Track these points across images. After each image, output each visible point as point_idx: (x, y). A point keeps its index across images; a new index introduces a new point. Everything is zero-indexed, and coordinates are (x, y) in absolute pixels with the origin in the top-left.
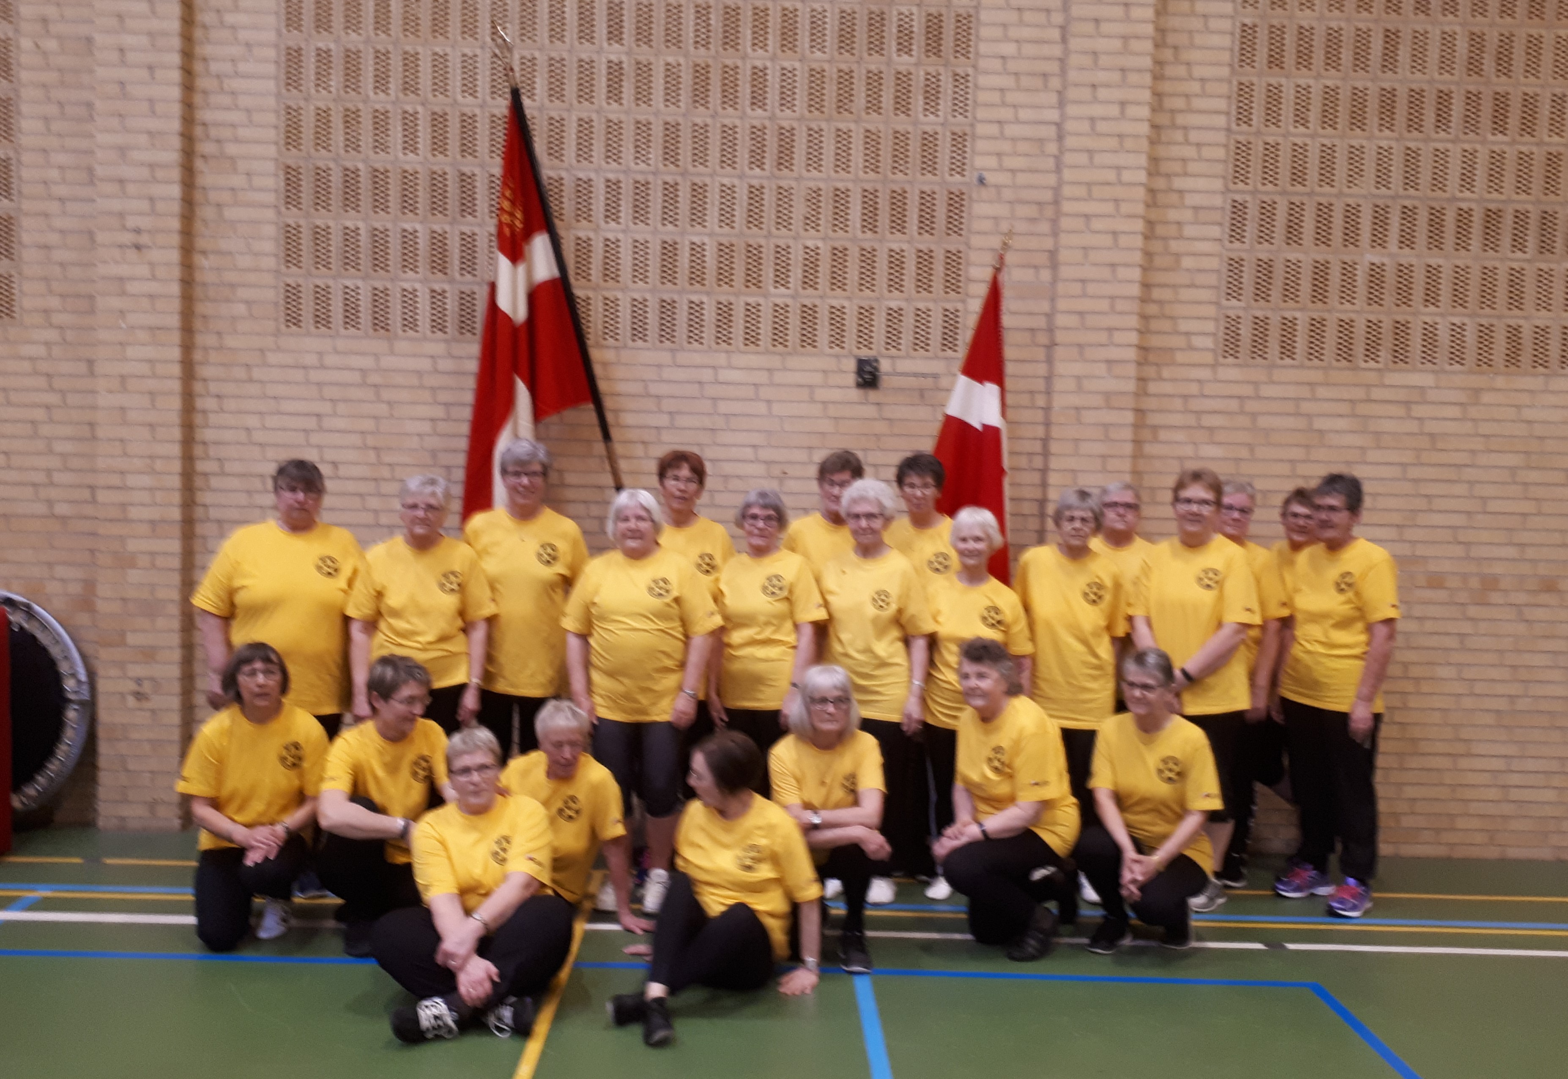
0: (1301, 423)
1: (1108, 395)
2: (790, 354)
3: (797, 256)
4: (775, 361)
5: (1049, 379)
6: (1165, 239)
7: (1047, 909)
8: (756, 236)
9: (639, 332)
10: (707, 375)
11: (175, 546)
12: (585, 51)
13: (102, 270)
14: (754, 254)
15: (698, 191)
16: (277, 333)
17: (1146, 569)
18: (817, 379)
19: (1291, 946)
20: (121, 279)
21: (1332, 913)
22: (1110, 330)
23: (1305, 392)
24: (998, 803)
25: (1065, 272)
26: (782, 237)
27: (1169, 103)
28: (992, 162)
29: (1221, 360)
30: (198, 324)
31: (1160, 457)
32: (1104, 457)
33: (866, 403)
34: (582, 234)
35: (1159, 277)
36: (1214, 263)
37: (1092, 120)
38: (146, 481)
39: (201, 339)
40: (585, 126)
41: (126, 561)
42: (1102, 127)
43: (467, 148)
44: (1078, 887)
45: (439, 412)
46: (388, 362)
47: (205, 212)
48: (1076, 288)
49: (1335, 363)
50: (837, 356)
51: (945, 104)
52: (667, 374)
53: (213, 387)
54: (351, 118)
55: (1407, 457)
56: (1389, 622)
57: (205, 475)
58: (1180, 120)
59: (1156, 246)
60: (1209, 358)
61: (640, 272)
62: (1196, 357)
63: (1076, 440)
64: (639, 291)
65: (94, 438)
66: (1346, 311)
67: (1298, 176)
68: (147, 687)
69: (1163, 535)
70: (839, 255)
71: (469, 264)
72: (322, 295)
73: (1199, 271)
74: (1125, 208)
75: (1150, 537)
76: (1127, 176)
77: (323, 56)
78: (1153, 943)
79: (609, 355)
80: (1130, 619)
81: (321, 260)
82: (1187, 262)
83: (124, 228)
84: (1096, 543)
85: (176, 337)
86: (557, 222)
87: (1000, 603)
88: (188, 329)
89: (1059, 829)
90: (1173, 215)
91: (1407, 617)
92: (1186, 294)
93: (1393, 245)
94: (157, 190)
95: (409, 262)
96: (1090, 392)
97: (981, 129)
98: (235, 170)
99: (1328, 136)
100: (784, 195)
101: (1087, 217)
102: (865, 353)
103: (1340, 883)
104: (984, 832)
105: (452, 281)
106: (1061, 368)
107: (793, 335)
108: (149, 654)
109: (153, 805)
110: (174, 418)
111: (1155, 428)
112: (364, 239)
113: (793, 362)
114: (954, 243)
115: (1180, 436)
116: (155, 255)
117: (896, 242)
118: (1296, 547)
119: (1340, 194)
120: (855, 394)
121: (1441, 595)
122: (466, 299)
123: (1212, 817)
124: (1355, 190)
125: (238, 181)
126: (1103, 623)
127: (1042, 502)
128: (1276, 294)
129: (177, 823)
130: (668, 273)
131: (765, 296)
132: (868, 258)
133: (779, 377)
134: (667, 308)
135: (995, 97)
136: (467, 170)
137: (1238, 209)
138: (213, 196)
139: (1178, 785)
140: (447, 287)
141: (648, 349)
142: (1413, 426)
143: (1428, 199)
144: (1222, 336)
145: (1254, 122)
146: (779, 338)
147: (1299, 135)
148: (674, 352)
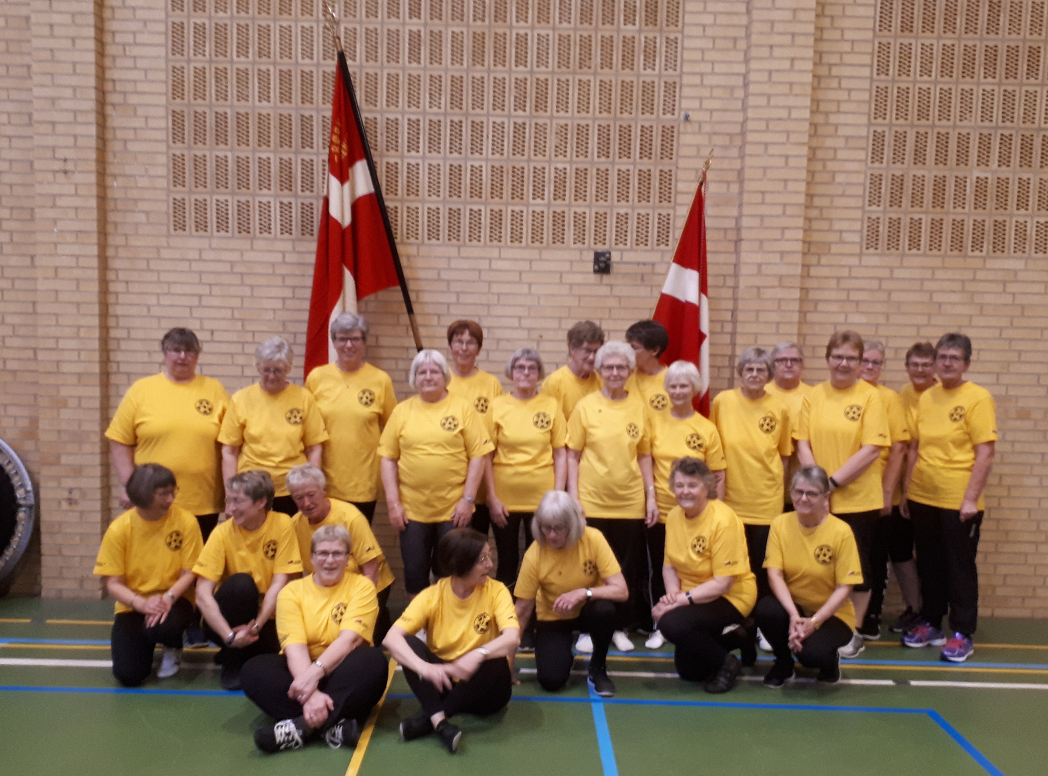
0: (925, 297)
1: (781, 277)
2: (544, 248)
3: (550, 175)
4: (534, 254)
5: (736, 266)
6: (824, 161)
7: (734, 656)
8: (519, 161)
9: (433, 233)
10: (484, 265)
11: (97, 392)
12: (393, 24)
13: (39, 189)
14: (519, 174)
15: (477, 128)
16: (168, 235)
17: (807, 405)
18: (566, 267)
19: (913, 683)
20: (54, 196)
21: (944, 659)
22: (783, 229)
23: (928, 274)
24: (699, 578)
25: (748, 186)
26: (539, 161)
27: (827, 59)
28: (696, 104)
29: (865, 251)
30: (110, 229)
31: (820, 324)
32: (778, 323)
33: (601, 284)
34: (392, 161)
35: (819, 190)
36: (860, 178)
37: (770, 72)
38: (73, 344)
39: (113, 240)
40: (393, 80)
41: (60, 404)
42: (775, 77)
43: (306, 98)
44: (758, 641)
45: (288, 293)
46: (249, 256)
47: (115, 146)
48: (758, 198)
49: (949, 253)
50: (581, 251)
51: (660, 62)
52: (454, 264)
53: (122, 276)
54: (221, 75)
55: (1004, 322)
56: (991, 443)
57: (118, 340)
58: (835, 71)
59: (818, 166)
60: (857, 250)
61: (434, 189)
62: (847, 249)
63: (758, 312)
64: (433, 202)
65: (35, 312)
66: (959, 214)
67: (923, 114)
68: (76, 495)
69: (821, 381)
70: (581, 174)
71: (308, 184)
72: (201, 207)
73: (849, 184)
74: (793, 138)
75: (811, 382)
76: (795, 114)
77: (199, 30)
78: (813, 681)
79: (412, 250)
80: (795, 442)
81: (201, 181)
82: (840, 178)
83: (54, 158)
84: (770, 387)
85: (94, 238)
86: (372, 151)
87: (701, 432)
88: (103, 233)
89: (744, 597)
90: (829, 142)
91: (1003, 440)
92: (839, 202)
93: (994, 165)
94: (79, 130)
95: (264, 183)
96: (767, 275)
97: (686, 80)
98: (135, 115)
99: (946, 83)
100: (540, 130)
101: (766, 145)
102: (600, 248)
103: (951, 637)
104: (690, 599)
105: (296, 196)
106: (744, 257)
107: (548, 235)
108: (78, 471)
109: (82, 581)
110: (95, 298)
111: (816, 302)
112: (231, 166)
113: (547, 254)
114: (666, 165)
115: (834, 307)
116: (78, 178)
117: (624, 165)
118: (920, 389)
119: (955, 126)
120: (593, 278)
121: (1028, 424)
122: (306, 209)
123: (856, 589)
124: (965, 123)
125: (139, 123)
126: (775, 446)
127: (732, 357)
128: (906, 201)
129: (99, 594)
130: (455, 190)
131: (527, 205)
132: (603, 176)
133: (536, 266)
134: (454, 215)
135: (697, 56)
136: (307, 114)
137: (879, 138)
138: (120, 134)
139: (832, 565)
140: (292, 200)
141: (440, 246)
142: (1009, 299)
143: (1021, 129)
144: (865, 233)
145: (891, 72)
146: (537, 236)
147: (924, 82)
148: (459, 248)
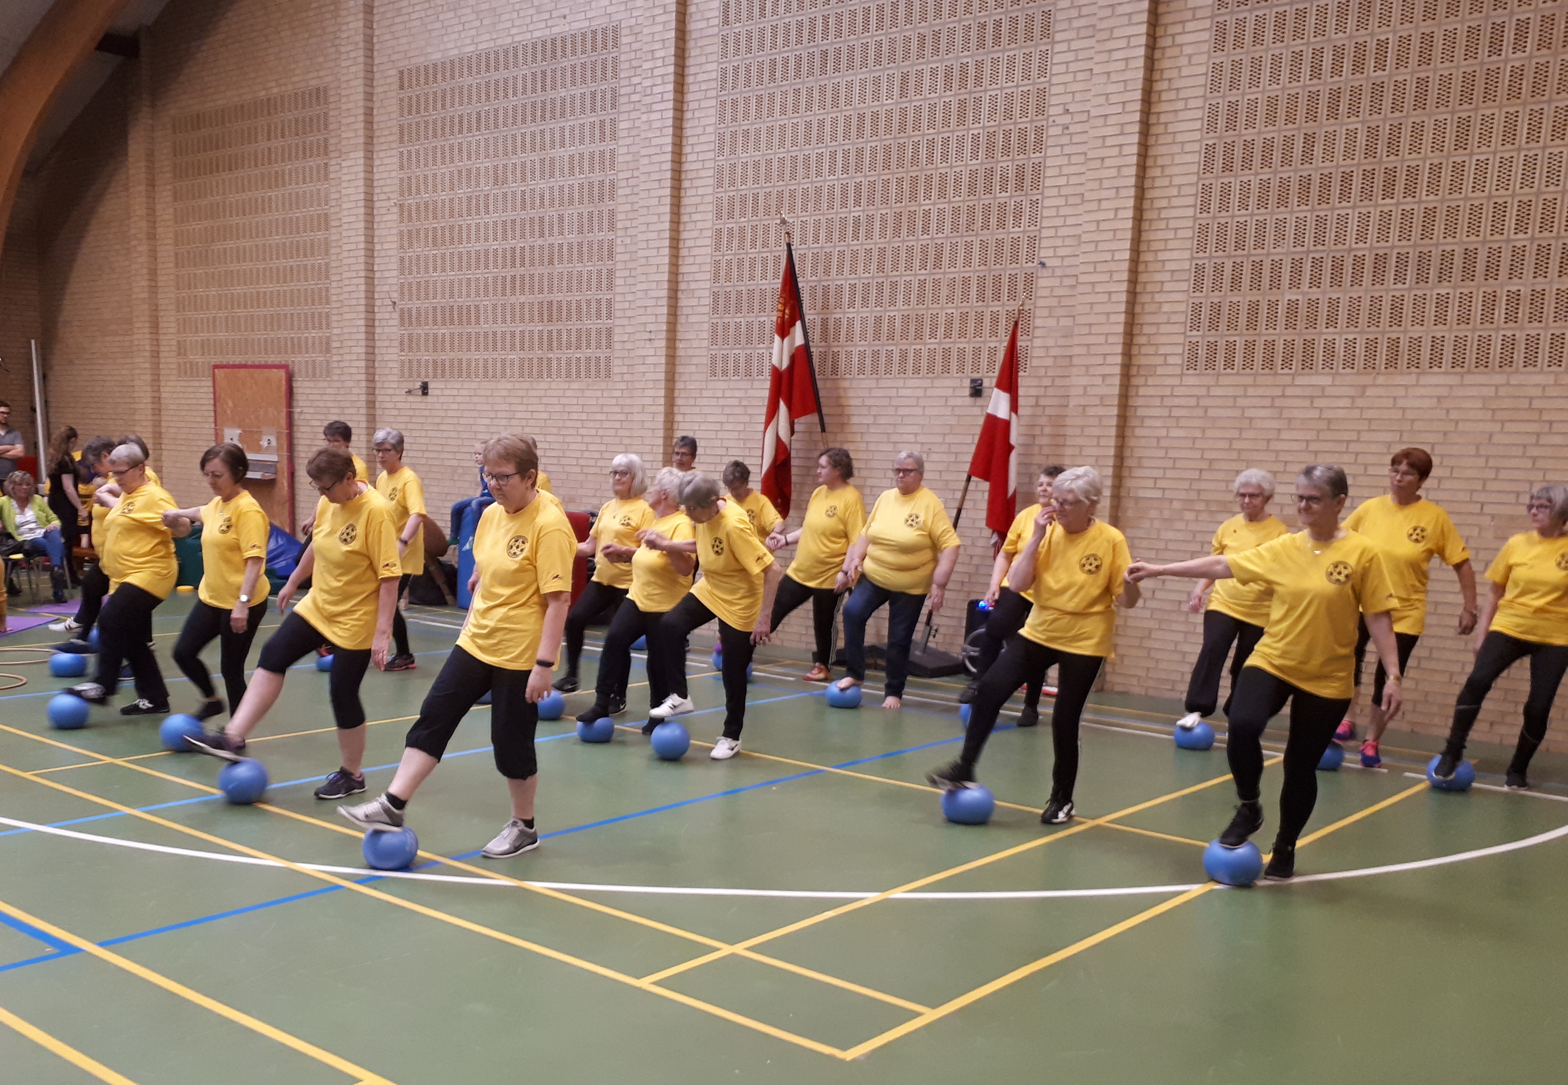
1: (1102, 397)
2: (935, 378)
3: (942, 319)
4: (928, 383)
6: (1152, 293)
8: (921, 310)
9: (861, 370)
10: (893, 393)
13: (637, 352)
14: (920, 320)
15: (894, 285)
16: (706, 380)
18: (950, 392)
20: (644, 357)
22: (1104, 355)
23: (1239, 392)
25: (1080, 320)
26: (935, 309)
27: (1157, 204)
28: (1050, 253)
29: (1186, 371)
30: (676, 377)
33: (973, 405)
34: (837, 316)
36: (1183, 307)
39: (678, 385)
42: (1103, 226)
46: (750, 393)
47: (681, 319)
48: (1087, 330)
49: (1262, 372)
50: (960, 378)
51: (1025, 220)
52: (874, 393)
54: (740, 264)
55: (1310, 436)
58: (1164, 214)
60: (1178, 371)
61: (863, 335)
62: (1170, 370)
63: (1082, 427)
64: (862, 346)
65: (632, 436)
66: (1270, 334)
67: (1239, 245)
70: (964, 317)
72: (725, 359)
73: (1173, 313)
74: (1116, 276)
76: (1118, 256)
77: (730, 232)
79: (846, 384)
81: (726, 341)
82: (1166, 308)
83: (645, 331)
85: (663, 385)
90: (1158, 277)
92: (1164, 329)
93: (1305, 287)
94: (658, 310)
95: (760, 339)
96: (1091, 396)
97: (1045, 233)
98: (693, 297)
99: (1261, 214)
100: (937, 283)
101: (1094, 284)
102: (976, 375)
107: (938, 367)
110: (661, 426)
112: (743, 329)
113: (938, 383)
114: (1027, 305)
116: (656, 343)
117: (995, 307)
119: (1268, 254)
120: (969, 401)
124: (1279, 250)
125: (694, 302)
128: (1223, 327)
130: (877, 335)
131: (924, 344)
132: (979, 317)
133: (929, 393)
134: (876, 354)
135: (1053, 212)
137: (1199, 270)
141: (865, 379)
142: (1315, 414)
143: (1332, 251)
144: (1186, 355)
145: (1212, 210)
146: (931, 369)
147: (1241, 216)
148: (877, 379)
